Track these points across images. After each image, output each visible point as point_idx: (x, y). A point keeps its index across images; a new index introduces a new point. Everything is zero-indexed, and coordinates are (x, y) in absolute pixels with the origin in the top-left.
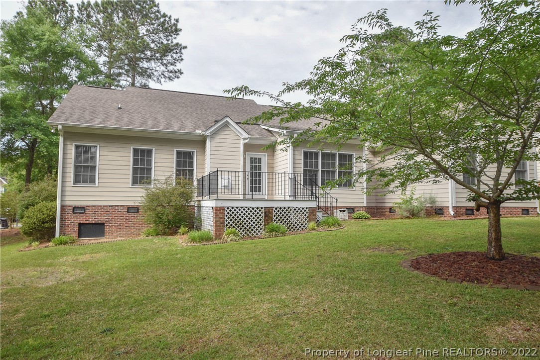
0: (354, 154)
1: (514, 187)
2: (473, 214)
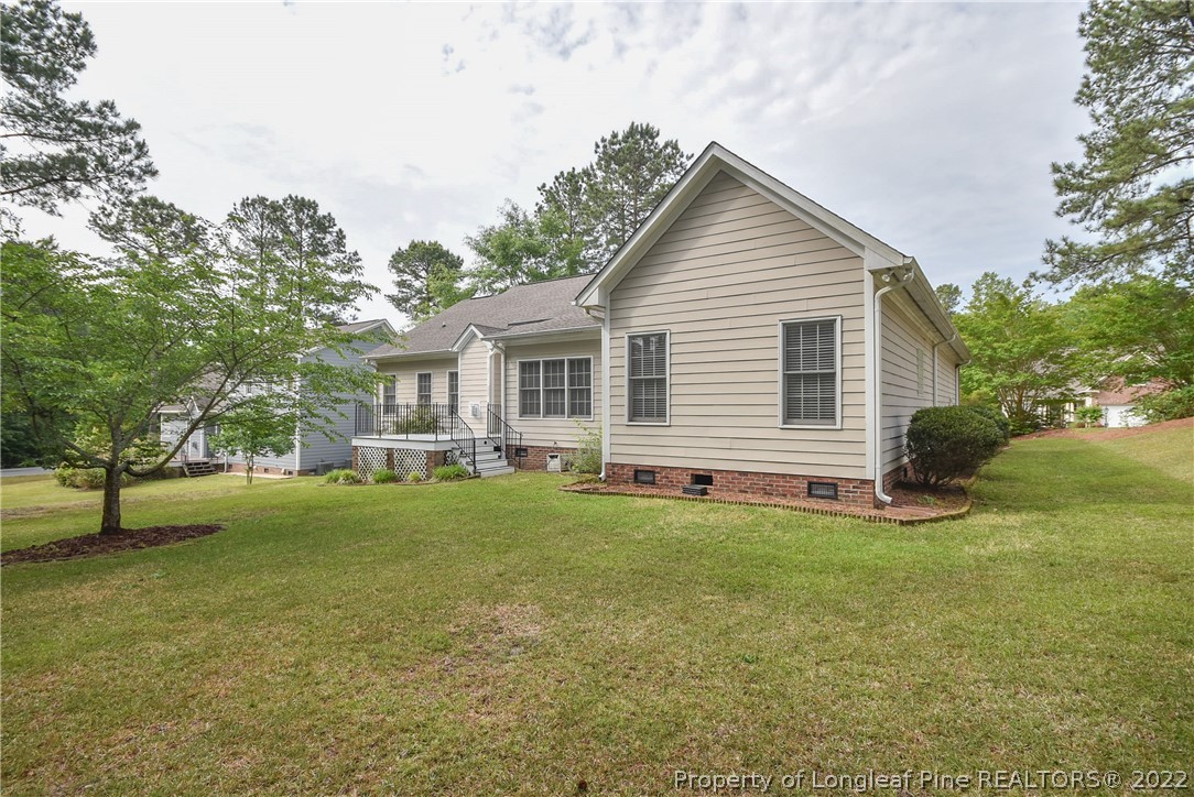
0: (592, 357)
1: (779, 422)
2: (653, 483)
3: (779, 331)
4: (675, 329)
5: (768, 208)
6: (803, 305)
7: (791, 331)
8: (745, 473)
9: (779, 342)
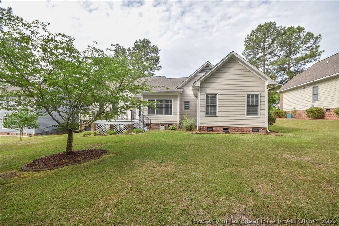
0: (173, 99)
1: (246, 116)
2: (212, 130)
3: (246, 96)
4: (219, 93)
5: (243, 68)
6: (252, 90)
7: (249, 96)
8: (237, 127)
9: (246, 98)
